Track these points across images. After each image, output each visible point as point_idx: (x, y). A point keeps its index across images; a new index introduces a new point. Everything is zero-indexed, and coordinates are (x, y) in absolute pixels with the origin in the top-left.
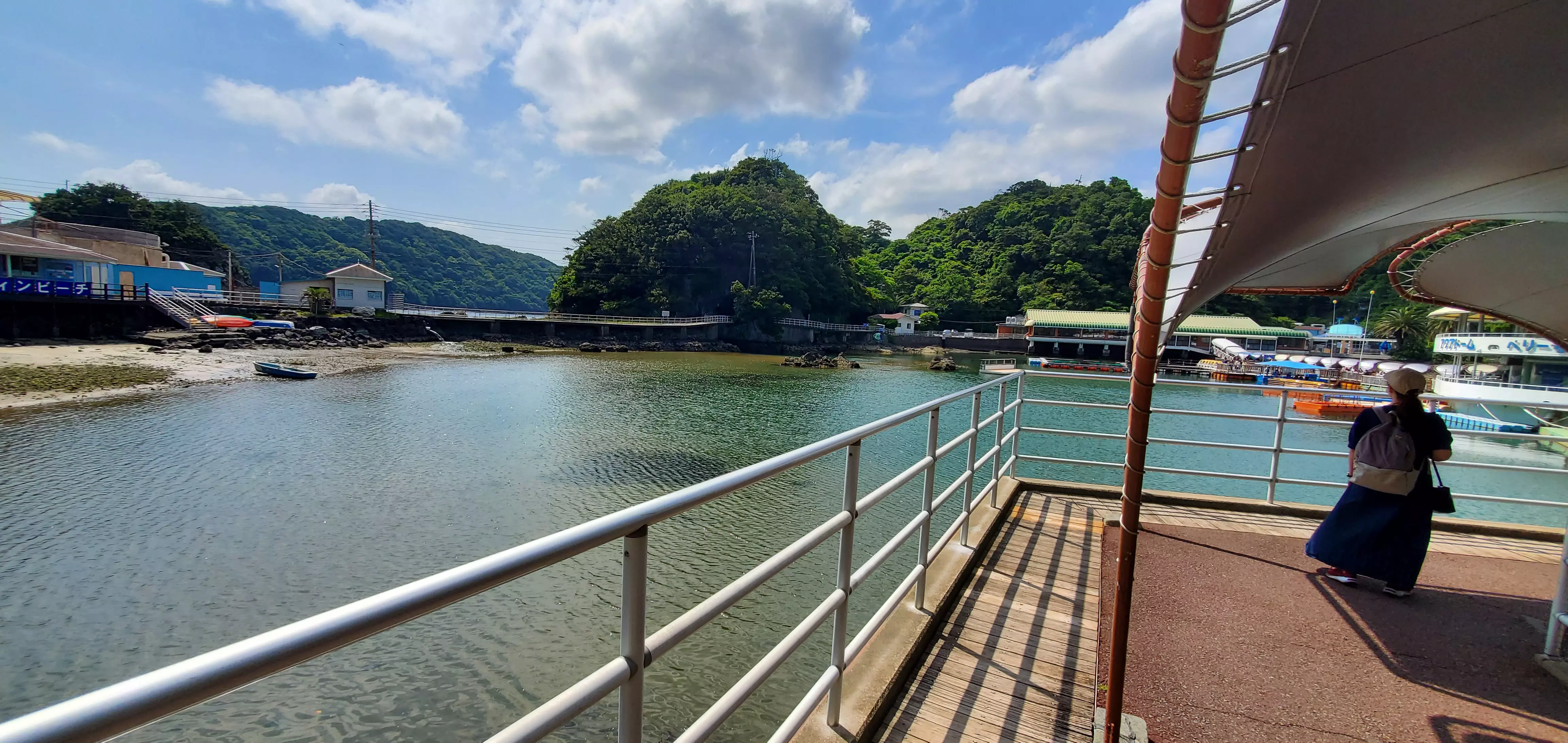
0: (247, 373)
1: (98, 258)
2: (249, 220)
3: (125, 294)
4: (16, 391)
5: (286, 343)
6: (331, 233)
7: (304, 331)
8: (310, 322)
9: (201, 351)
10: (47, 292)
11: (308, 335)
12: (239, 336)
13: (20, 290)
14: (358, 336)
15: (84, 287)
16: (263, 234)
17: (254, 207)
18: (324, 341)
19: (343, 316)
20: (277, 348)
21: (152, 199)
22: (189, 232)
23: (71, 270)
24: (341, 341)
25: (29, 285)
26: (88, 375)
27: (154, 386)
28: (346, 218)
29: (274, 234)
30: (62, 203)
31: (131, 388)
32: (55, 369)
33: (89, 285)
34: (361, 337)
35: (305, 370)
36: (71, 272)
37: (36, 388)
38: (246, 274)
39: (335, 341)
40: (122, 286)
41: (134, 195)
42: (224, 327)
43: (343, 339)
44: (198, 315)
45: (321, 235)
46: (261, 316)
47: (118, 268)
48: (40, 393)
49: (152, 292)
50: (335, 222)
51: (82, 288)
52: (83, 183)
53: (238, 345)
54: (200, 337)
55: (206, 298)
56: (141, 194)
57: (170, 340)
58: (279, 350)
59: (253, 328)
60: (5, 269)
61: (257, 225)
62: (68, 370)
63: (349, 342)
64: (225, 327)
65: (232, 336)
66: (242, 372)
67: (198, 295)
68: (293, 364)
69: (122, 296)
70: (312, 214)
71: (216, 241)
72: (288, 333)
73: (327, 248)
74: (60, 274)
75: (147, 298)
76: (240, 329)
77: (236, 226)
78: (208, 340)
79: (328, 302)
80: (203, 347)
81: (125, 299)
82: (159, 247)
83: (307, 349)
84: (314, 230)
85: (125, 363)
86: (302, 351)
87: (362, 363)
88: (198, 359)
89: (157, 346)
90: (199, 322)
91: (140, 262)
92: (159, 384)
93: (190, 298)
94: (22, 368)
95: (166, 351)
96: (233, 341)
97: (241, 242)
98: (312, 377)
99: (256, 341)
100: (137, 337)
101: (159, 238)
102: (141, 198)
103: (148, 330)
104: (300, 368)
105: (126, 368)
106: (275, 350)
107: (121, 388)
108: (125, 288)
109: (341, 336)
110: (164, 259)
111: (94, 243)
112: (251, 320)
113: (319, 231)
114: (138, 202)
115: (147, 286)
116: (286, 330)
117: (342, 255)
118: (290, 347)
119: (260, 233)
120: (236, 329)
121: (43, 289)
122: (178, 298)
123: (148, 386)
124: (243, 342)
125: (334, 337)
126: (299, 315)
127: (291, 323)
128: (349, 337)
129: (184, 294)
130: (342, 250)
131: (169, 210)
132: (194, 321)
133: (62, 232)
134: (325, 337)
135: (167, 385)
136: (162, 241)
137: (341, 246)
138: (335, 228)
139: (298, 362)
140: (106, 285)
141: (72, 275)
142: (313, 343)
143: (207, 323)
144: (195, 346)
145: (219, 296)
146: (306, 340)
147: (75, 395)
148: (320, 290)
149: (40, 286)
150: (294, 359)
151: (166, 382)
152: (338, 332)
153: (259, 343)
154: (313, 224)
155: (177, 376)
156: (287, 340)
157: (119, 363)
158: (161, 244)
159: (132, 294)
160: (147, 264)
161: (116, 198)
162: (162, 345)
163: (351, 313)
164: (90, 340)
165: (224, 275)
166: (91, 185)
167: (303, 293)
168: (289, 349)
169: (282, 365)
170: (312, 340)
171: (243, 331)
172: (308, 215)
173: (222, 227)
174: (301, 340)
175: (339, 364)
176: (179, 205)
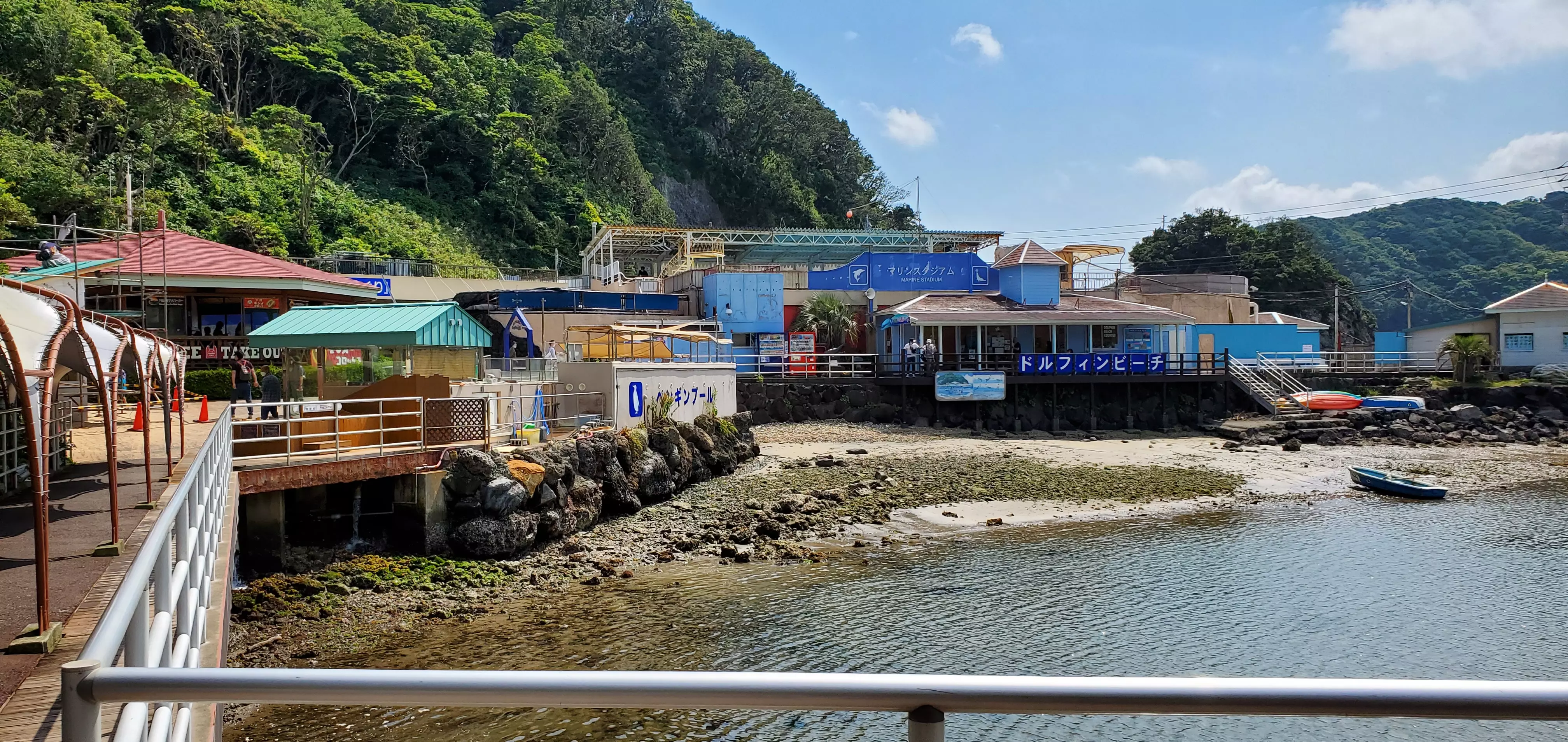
0: (1339, 485)
1: (1175, 318)
2: (1385, 230)
3: (1203, 366)
4: (1079, 498)
5: (1408, 436)
6: (1521, 230)
7: (1440, 413)
8: (1454, 396)
9: (1286, 449)
10: (1123, 369)
11: (1447, 420)
12: (1339, 424)
13: (1099, 368)
14: (1541, 420)
15: (1159, 359)
16: (1404, 249)
17: (1393, 207)
18: (1475, 432)
19: (1512, 384)
20: (1394, 444)
21: (1254, 222)
22: (1298, 264)
23: (1149, 337)
24: (1506, 431)
25: (1107, 361)
26: (1151, 480)
27: (1218, 500)
28: (1549, 195)
29: (1422, 247)
30: (1158, 248)
31: (1192, 501)
32: (1120, 471)
33: (1164, 356)
34: (1547, 423)
35: (1429, 482)
36: (1148, 340)
37: (1098, 495)
38: (1371, 321)
39: (1495, 432)
40: (1199, 355)
41: (1233, 220)
42: (1317, 409)
43: (1511, 427)
44: (1286, 392)
45: (1502, 236)
46: (1373, 389)
47: (1198, 329)
48: (1100, 501)
49: (1234, 361)
50: (1526, 207)
51: (1157, 361)
52: (1179, 216)
53: (1336, 440)
54: (1287, 427)
55: (1299, 365)
56: (1241, 218)
57: (1251, 432)
58: (1396, 447)
59: (1360, 411)
60: (1088, 346)
61: (1397, 237)
62: (1132, 472)
63: (1522, 434)
64: (1321, 411)
65: (1329, 425)
66: (1332, 483)
67: (1289, 361)
68: (1412, 472)
69: (1199, 369)
70: (1485, 200)
71: (1330, 273)
72: (1414, 417)
73: (1512, 259)
74: (1138, 344)
75: (1227, 369)
76: (1341, 413)
77: (1365, 243)
78: (1297, 432)
79: (1485, 362)
80: (1289, 443)
81: (1203, 373)
82: (1246, 294)
83: (1443, 446)
84: (1489, 227)
85: (1193, 464)
86: (1434, 450)
87: (1539, 473)
88: (1279, 460)
89: (1234, 441)
90: (1288, 403)
91: (1223, 319)
92: (1224, 497)
93: (1278, 367)
94: (1090, 468)
95: (1244, 448)
96: (1330, 433)
97: (1372, 268)
98: (1437, 496)
99: (1362, 433)
100: (1213, 426)
101: (1247, 280)
102: (1240, 224)
103: (1225, 417)
104: (1421, 479)
105: (1192, 472)
106: (1389, 448)
107: (1181, 500)
108: (1202, 357)
109: (1506, 422)
110: (1252, 310)
111: (1175, 297)
112: (1358, 398)
113: (1498, 228)
114: (1238, 231)
115: (1226, 350)
116: (1410, 412)
117: (1540, 268)
118: (1414, 441)
119: (1400, 249)
120: (1335, 413)
121: (1119, 365)
122: (1263, 367)
123: (1211, 499)
124: (1344, 434)
125: (1494, 423)
126: (1435, 384)
127: (1420, 401)
128: (1523, 424)
129: (1270, 361)
130: (1541, 258)
131: (1272, 235)
132: (1281, 402)
133: (1143, 289)
134: (1477, 424)
135: (1233, 499)
136: (1250, 285)
137: (1540, 250)
138: (1527, 219)
139: (1422, 470)
140: (1182, 355)
141: (1149, 344)
142: (1454, 435)
143: (1298, 404)
144: (1279, 441)
145: (1315, 360)
146: (1443, 430)
147: (1131, 507)
148: (1470, 339)
149: (1117, 362)
150: (1417, 462)
151: (1233, 495)
152: (1502, 414)
153: (1368, 435)
154: (1487, 218)
155: (1248, 486)
156: (1410, 429)
157: (1186, 465)
158: (1249, 289)
159: (1210, 365)
160: (1231, 320)
161: (1214, 229)
162: (1240, 439)
163: (1529, 377)
164: (1162, 431)
165: (1326, 327)
166: (1188, 217)
167: (1441, 346)
168: (1413, 445)
169: (1389, 474)
170: (1452, 430)
171: (1345, 416)
172: (1480, 204)
173: (1345, 248)
174: (1433, 430)
175: (1494, 474)
176: (1286, 226)
